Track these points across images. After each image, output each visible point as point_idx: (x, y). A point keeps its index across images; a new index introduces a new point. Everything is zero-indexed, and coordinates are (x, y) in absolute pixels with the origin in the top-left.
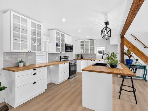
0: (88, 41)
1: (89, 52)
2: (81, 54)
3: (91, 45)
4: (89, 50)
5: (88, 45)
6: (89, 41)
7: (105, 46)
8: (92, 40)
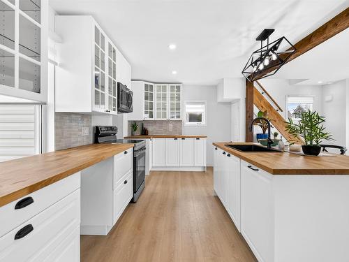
0: (165, 87)
1: (169, 116)
2: (143, 123)
3: (172, 98)
4: (168, 111)
5: (164, 98)
6: (168, 87)
7: (203, 103)
8: (175, 85)
